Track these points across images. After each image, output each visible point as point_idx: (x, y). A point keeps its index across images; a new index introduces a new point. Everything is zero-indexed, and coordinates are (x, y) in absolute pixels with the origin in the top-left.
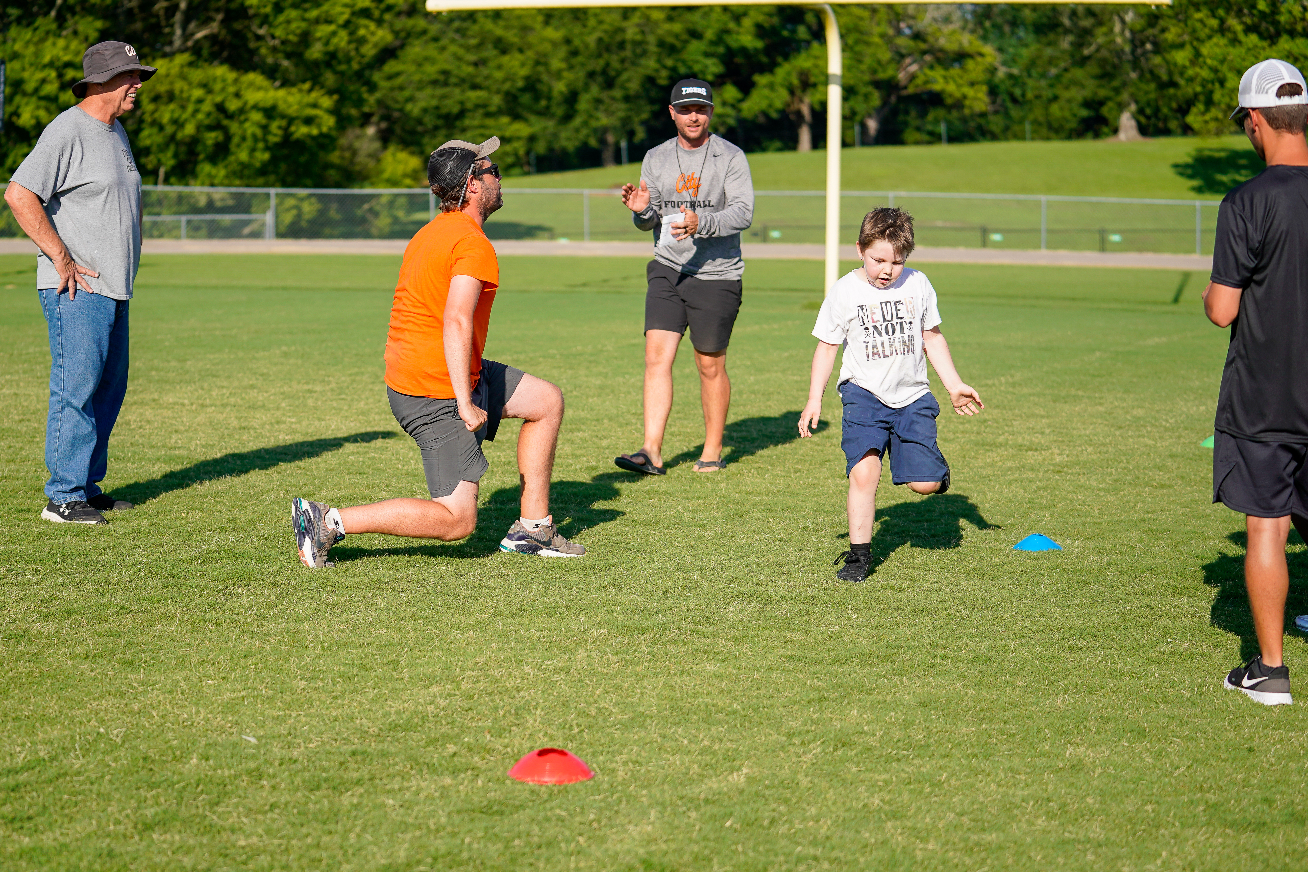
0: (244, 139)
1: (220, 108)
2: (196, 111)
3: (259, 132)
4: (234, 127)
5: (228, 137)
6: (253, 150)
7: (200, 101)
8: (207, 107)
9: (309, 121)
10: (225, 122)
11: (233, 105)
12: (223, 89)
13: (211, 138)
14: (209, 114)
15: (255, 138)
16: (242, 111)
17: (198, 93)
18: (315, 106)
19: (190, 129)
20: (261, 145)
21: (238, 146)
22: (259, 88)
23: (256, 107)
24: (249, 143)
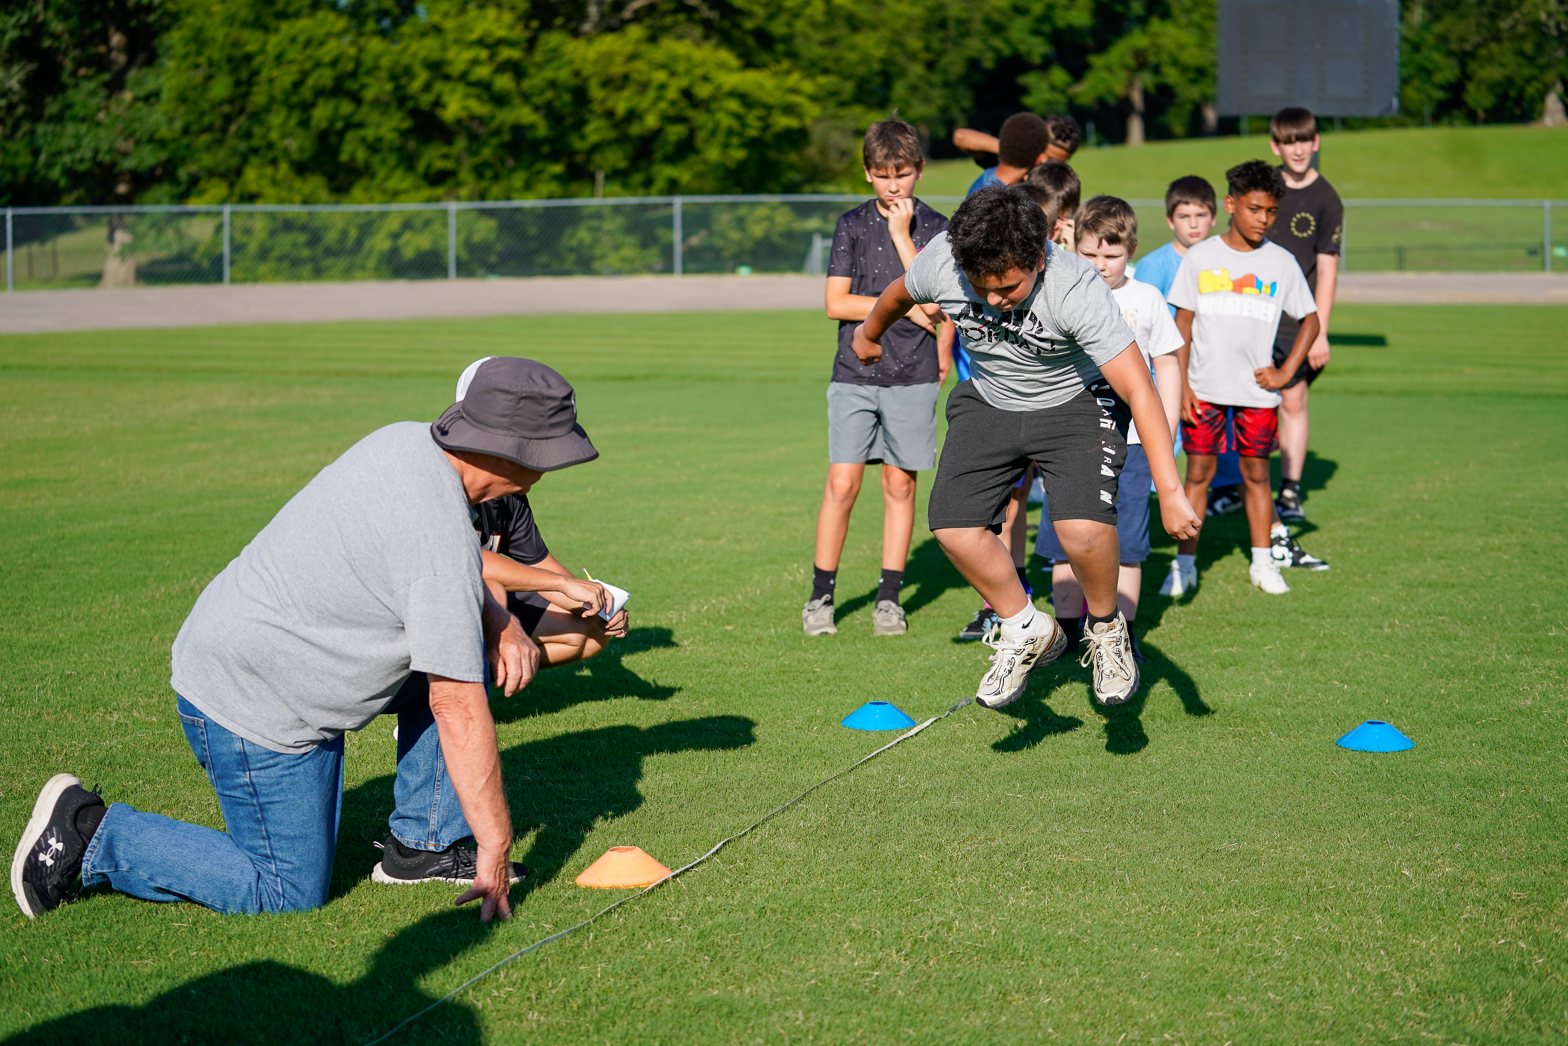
0: (713, 133)
1: (687, 94)
2: (659, 98)
3: (735, 124)
4: (700, 118)
5: (692, 132)
6: (726, 146)
7: (662, 87)
8: (672, 93)
9: (789, 110)
10: (690, 113)
11: (703, 91)
12: (688, 72)
13: (675, 132)
14: (673, 103)
15: (730, 132)
16: (714, 98)
17: (660, 76)
18: (794, 91)
19: (651, 121)
20: (735, 141)
21: (707, 141)
22: (730, 70)
23: (734, 94)
24: (721, 137)
